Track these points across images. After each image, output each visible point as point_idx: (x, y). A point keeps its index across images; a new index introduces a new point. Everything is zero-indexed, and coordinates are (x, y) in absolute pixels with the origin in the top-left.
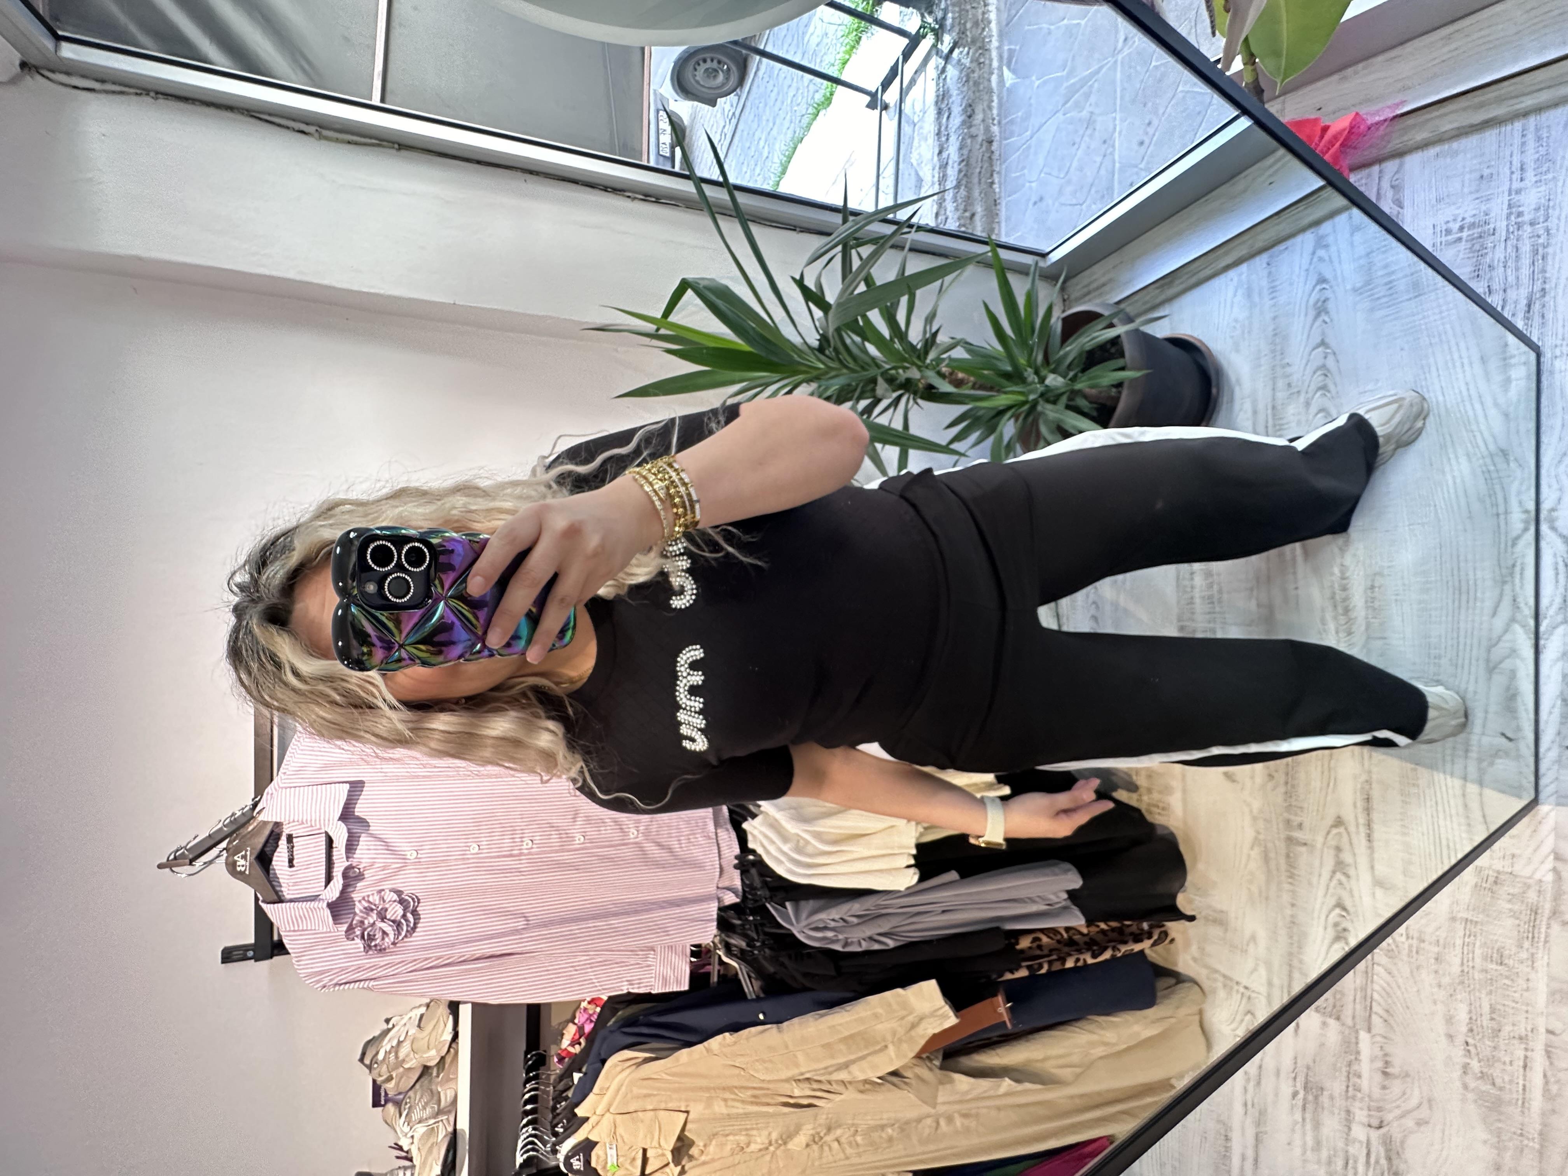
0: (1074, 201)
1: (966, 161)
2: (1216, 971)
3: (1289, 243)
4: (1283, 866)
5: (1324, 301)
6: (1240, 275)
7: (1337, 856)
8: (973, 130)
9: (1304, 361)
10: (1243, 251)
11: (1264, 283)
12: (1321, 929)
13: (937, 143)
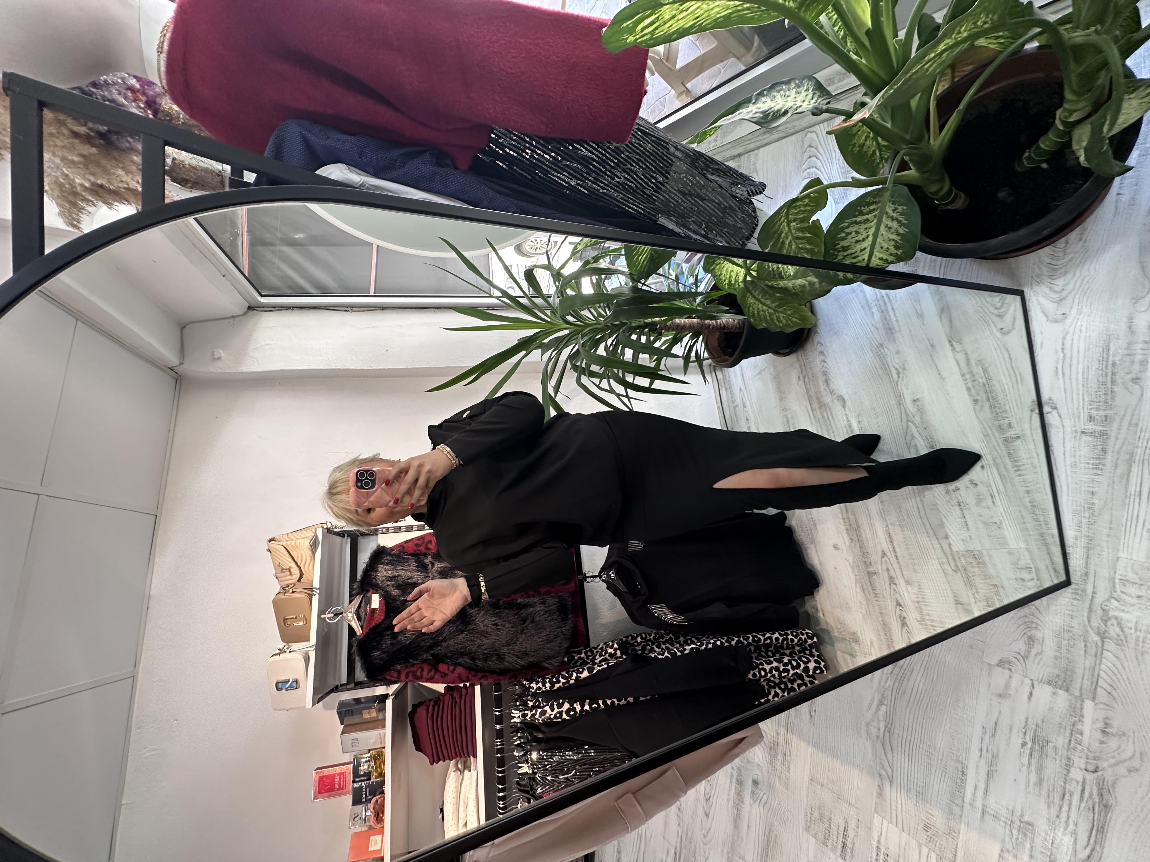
4: (871, 592)
7: (889, 574)
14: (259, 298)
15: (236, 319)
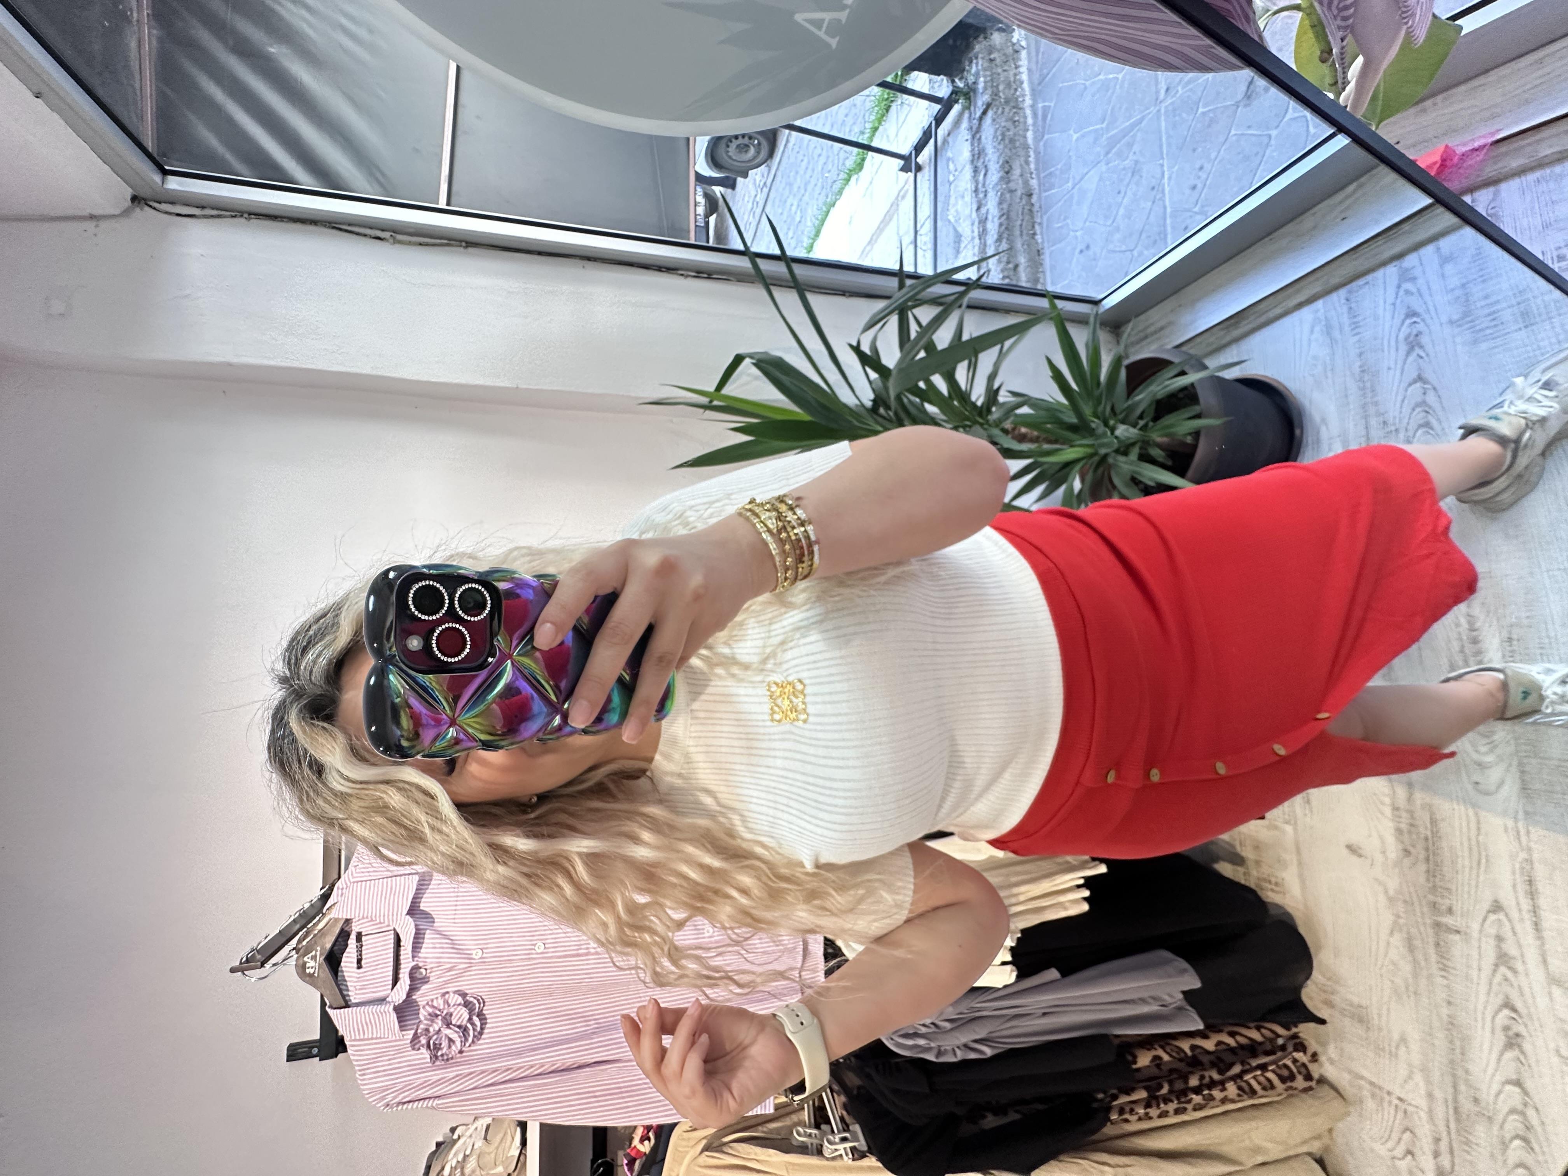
0: (1124, 248)
1: (1006, 216)
2: (1362, 1078)
3: (1369, 278)
4: (1433, 957)
5: (1417, 335)
6: (1317, 311)
7: (1499, 947)
8: (1012, 185)
9: (1400, 398)
10: (1316, 288)
11: (1345, 320)
12: (1488, 1033)
13: (975, 200)
14: (157, 178)
15: (104, 224)
